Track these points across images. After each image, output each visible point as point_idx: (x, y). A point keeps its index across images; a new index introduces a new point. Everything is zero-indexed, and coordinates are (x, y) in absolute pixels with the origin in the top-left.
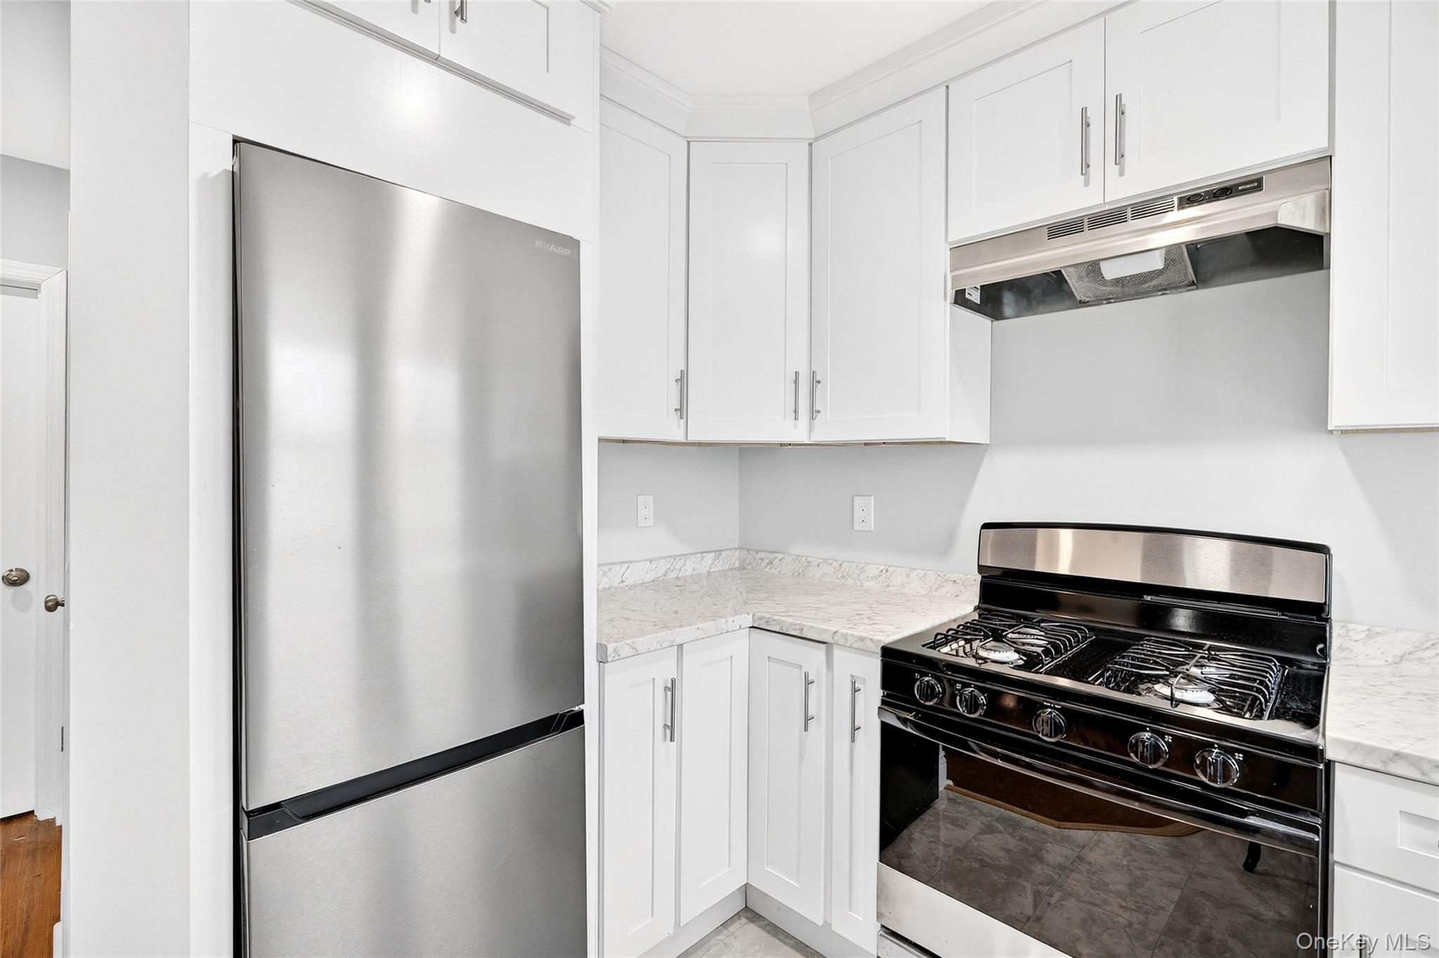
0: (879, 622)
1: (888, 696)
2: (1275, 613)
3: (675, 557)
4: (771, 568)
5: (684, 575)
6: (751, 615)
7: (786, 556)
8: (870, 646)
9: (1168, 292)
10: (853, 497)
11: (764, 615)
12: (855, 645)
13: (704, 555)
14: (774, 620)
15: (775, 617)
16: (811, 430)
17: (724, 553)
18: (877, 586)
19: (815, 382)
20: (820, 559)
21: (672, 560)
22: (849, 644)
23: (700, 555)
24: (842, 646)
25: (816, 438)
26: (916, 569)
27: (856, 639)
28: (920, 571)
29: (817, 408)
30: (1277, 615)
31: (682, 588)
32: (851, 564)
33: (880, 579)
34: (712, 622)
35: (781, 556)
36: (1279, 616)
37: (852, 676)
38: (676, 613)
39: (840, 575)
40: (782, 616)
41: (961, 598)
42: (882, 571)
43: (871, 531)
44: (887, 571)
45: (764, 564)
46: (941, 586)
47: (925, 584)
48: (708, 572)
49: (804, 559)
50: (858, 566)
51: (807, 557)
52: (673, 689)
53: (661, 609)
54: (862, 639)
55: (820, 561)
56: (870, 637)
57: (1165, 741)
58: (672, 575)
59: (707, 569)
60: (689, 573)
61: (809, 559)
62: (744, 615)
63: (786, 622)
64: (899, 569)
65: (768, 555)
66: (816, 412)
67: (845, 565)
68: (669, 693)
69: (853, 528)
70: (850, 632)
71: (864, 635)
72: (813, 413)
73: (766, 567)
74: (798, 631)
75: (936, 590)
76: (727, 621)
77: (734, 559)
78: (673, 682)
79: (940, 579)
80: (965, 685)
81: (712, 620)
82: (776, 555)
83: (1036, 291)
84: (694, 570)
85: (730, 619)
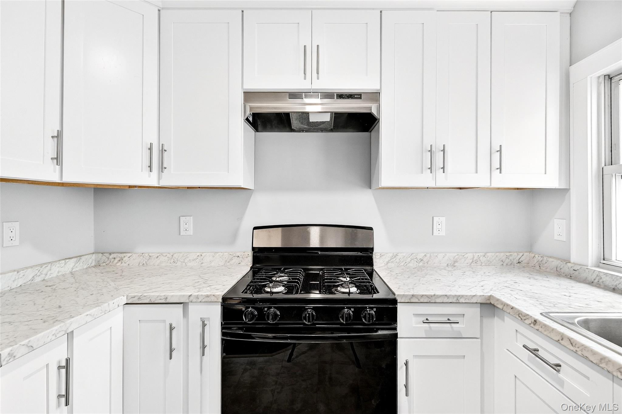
0: (212, 285)
1: (225, 324)
2: (357, 253)
3: (41, 265)
4: (122, 263)
5: (51, 277)
6: (126, 297)
7: (134, 254)
8: (213, 299)
9: (323, 131)
10: (180, 217)
11: (136, 294)
12: (203, 301)
13: (67, 260)
14: (145, 296)
15: (145, 294)
16: (159, 178)
17: (82, 257)
18: (195, 264)
19: (162, 151)
20: (158, 253)
21: (39, 268)
22: (199, 300)
23: (64, 261)
24: (196, 302)
25: (163, 183)
26: (218, 253)
27: (204, 297)
28: (220, 253)
29: (165, 166)
30: (358, 253)
31: (54, 287)
32: (179, 254)
33: (198, 260)
34: (97, 308)
35: (129, 255)
36: (359, 254)
37: (201, 318)
38: (60, 307)
39: (172, 260)
40: (150, 293)
41: (242, 264)
42: (198, 256)
43: (191, 235)
44: (201, 255)
45: (116, 261)
46: (231, 259)
47: (223, 260)
48: (71, 273)
49: (147, 255)
50: (184, 255)
51: (149, 253)
52: (67, 367)
53: (43, 307)
54: (208, 296)
55: (159, 255)
56: (213, 294)
57: (351, 311)
58: (38, 279)
59: (70, 270)
60: (54, 275)
61: (150, 255)
62: (121, 298)
63: (154, 296)
64: (208, 254)
65: (120, 255)
66: (164, 168)
67: (175, 255)
68: (63, 371)
69: (180, 234)
70: (200, 293)
71: (209, 293)
72: (162, 168)
73: (117, 263)
74: (164, 300)
75: (229, 262)
76: (109, 304)
77: (92, 260)
78: (68, 361)
79: (231, 256)
80: (269, 308)
81: (97, 306)
82: (125, 254)
83: (275, 122)
84: (58, 272)
85: (111, 303)
